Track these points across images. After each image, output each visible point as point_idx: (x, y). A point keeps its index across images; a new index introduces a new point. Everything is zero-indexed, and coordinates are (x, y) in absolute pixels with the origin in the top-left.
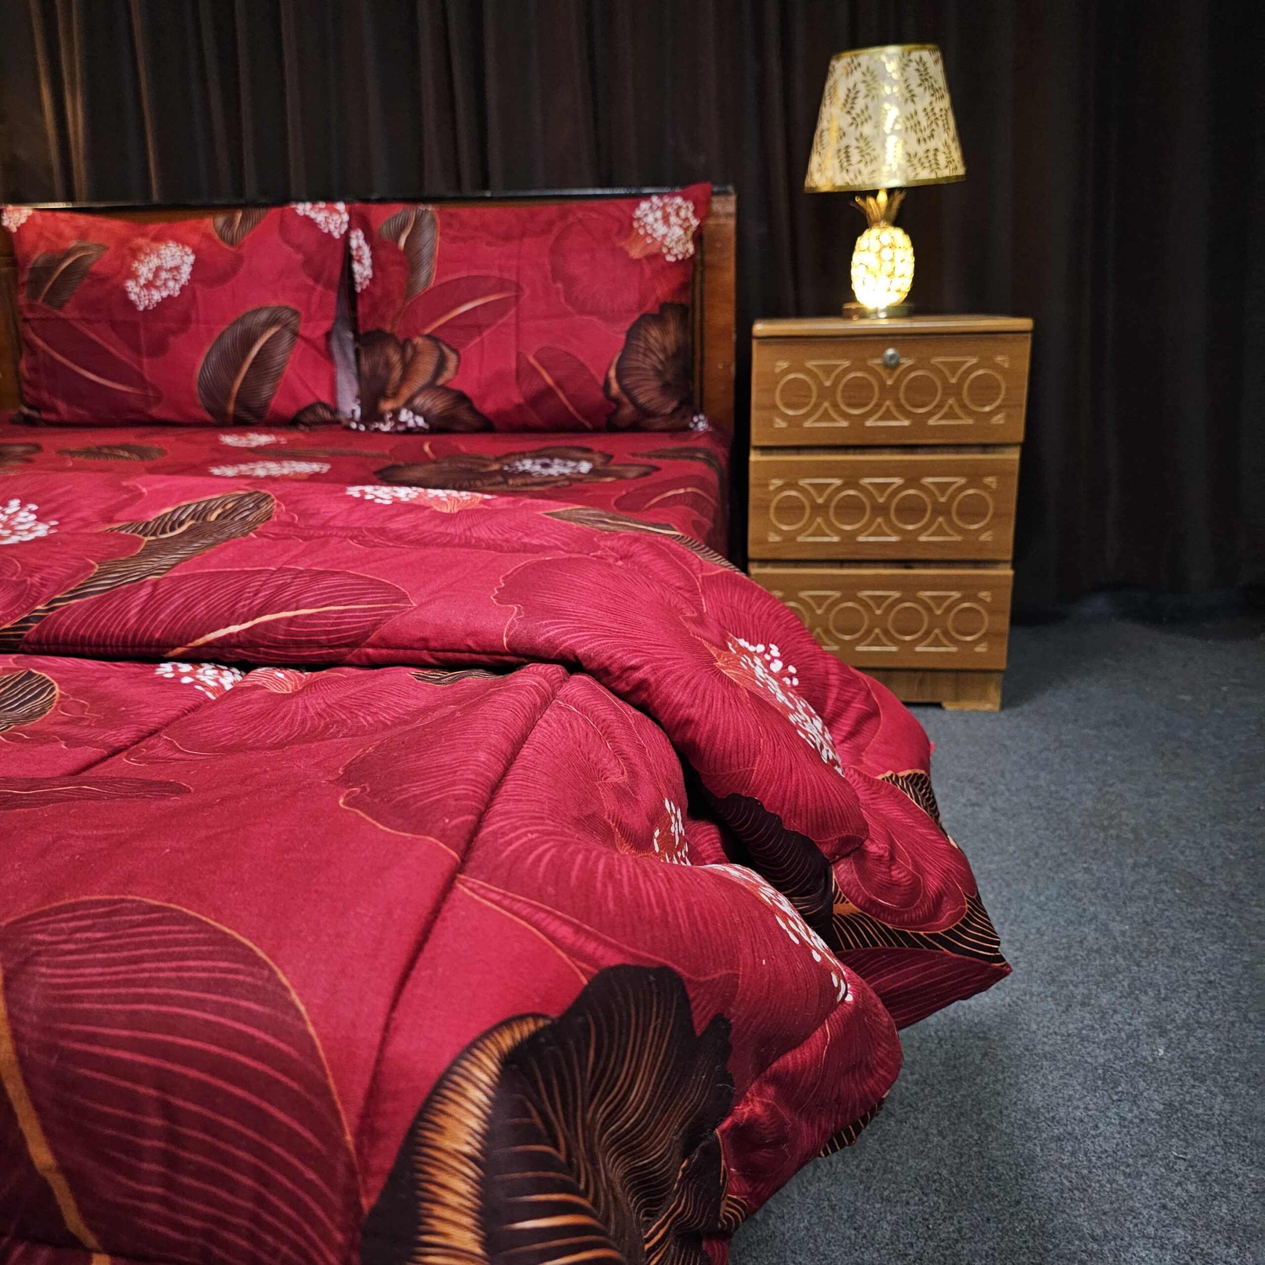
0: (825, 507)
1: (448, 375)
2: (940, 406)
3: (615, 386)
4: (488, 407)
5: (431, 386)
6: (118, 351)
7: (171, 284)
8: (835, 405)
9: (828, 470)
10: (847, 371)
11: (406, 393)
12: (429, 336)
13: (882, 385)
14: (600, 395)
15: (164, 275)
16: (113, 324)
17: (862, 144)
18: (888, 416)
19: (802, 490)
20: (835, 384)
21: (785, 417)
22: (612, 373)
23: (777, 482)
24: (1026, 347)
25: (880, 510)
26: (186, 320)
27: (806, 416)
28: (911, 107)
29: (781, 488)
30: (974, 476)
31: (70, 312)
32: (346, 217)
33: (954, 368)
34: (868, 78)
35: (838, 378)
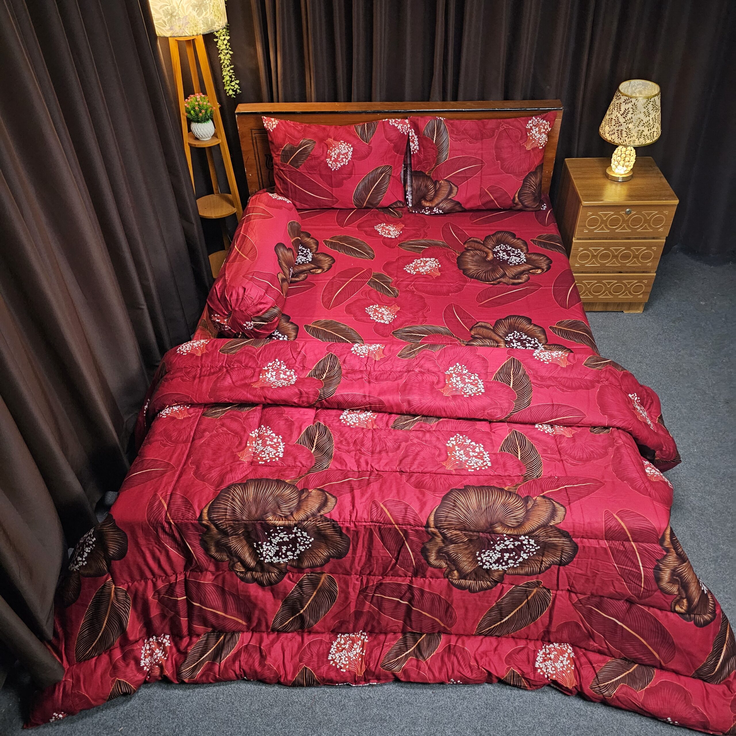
0: (597, 255)
1: (453, 195)
2: (642, 226)
3: (517, 199)
4: (468, 206)
5: (446, 199)
6: (324, 186)
7: (344, 160)
8: (606, 226)
9: (599, 245)
10: (613, 215)
11: (436, 201)
12: (446, 180)
13: (624, 220)
14: (511, 202)
15: (341, 156)
16: (321, 175)
17: (628, 130)
18: (624, 228)
19: (590, 251)
20: (607, 219)
21: (587, 229)
22: (517, 195)
23: (582, 249)
24: (675, 209)
25: (616, 257)
26: (351, 174)
27: (595, 229)
28: (648, 118)
29: (582, 251)
30: (649, 246)
31: (302, 169)
32: (409, 126)
33: (649, 214)
34: (634, 107)
35: (609, 217)
